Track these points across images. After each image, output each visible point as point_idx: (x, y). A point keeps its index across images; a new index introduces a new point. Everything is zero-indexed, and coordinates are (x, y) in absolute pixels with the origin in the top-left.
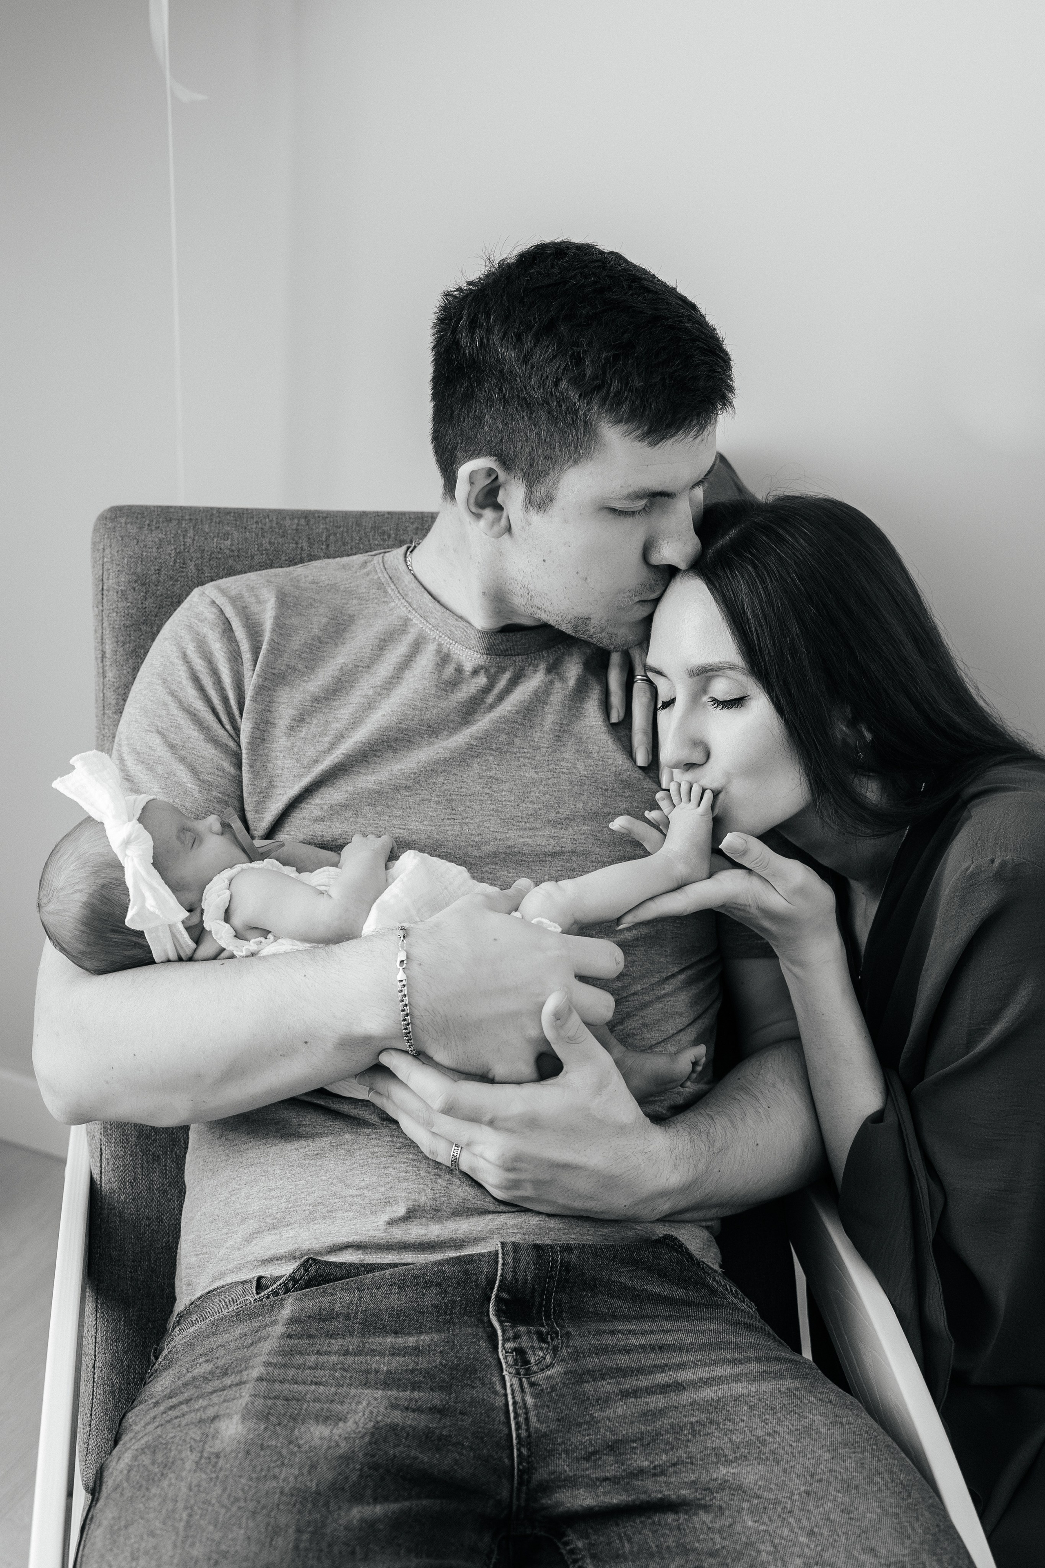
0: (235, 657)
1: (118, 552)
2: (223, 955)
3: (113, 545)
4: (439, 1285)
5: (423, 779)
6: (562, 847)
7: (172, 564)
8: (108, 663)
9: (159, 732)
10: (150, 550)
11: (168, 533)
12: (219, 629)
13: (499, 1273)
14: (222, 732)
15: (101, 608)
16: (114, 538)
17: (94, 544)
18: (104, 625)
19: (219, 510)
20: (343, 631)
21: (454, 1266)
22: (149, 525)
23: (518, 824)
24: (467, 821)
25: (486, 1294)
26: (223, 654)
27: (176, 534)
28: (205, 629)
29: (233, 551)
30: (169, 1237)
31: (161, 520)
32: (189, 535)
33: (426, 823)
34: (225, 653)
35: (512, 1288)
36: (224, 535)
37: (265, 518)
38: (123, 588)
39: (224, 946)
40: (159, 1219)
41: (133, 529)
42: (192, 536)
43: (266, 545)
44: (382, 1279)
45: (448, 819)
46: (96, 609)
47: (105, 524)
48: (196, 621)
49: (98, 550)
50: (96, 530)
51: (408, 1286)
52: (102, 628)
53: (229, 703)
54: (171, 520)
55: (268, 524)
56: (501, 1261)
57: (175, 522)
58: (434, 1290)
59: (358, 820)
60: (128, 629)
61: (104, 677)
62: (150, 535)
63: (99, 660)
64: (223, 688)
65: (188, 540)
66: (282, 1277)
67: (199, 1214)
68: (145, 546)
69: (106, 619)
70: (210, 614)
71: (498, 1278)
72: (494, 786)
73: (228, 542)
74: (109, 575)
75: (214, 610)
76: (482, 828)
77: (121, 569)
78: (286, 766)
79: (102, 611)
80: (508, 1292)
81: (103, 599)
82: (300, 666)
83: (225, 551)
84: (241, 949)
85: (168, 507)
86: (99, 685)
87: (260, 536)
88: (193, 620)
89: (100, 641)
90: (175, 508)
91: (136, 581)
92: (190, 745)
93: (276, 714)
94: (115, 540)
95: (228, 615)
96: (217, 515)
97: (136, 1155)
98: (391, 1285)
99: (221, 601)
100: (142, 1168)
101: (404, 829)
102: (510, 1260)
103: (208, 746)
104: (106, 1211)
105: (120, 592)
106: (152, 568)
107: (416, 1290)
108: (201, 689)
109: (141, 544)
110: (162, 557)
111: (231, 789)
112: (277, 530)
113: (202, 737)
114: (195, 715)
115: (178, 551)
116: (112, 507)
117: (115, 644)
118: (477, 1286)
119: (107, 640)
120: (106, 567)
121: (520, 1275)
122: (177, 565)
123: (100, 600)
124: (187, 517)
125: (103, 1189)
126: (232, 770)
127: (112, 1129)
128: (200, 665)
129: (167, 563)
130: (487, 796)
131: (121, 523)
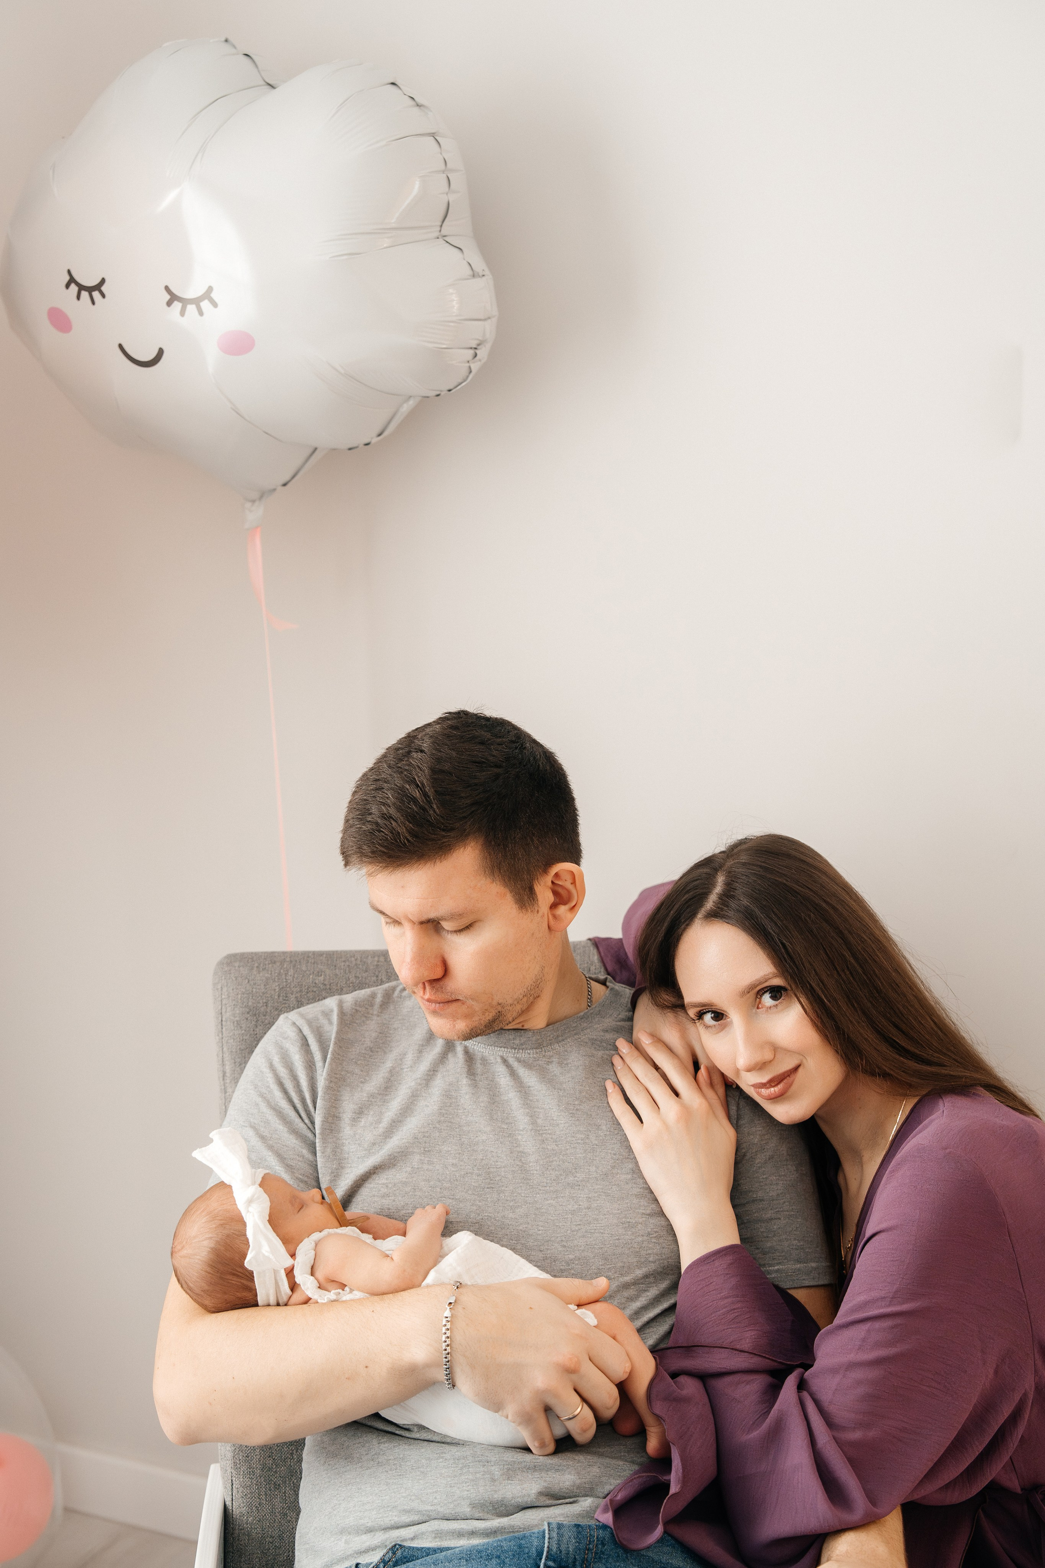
0: (310, 1066)
1: (233, 989)
2: (310, 1302)
3: (229, 985)
4: (498, 1557)
5: (466, 1157)
6: (580, 1205)
7: (276, 997)
8: (228, 1081)
9: (252, 1127)
10: (258, 987)
11: (273, 973)
12: (298, 1044)
13: (546, 1545)
14: (302, 1125)
15: (220, 1035)
16: (229, 979)
17: (215, 984)
18: (224, 1049)
19: (314, 953)
20: (390, 1042)
21: (510, 1542)
22: (257, 967)
23: (543, 1188)
24: (503, 1188)
25: (537, 1564)
26: (301, 1063)
27: (279, 974)
28: (288, 1044)
29: (325, 985)
30: (289, 1551)
31: (267, 962)
32: (289, 973)
33: (470, 1192)
34: (303, 1062)
35: (557, 1557)
36: (318, 972)
37: (351, 957)
38: (237, 1019)
39: (310, 1296)
40: (281, 1537)
41: (244, 971)
42: (292, 973)
43: (352, 979)
44: (453, 1555)
45: (488, 1188)
46: (217, 1038)
47: (222, 968)
48: (281, 1039)
49: (217, 989)
50: (215, 973)
51: (473, 1559)
52: (223, 1053)
53: (306, 1102)
54: (275, 962)
55: (354, 963)
56: (547, 1536)
57: (278, 964)
58: (494, 1561)
59: (416, 1193)
60: (243, 1052)
61: (226, 1092)
62: (258, 975)
63: (221, 1079)
64: (301, 1090)
65: (289, 978)
66: (372, 1563)
67: (313, 1528)
68: (255, 984)
69: (225, 1045)
70: (292, 1033)
71: (546, 1549)
72: (523, 1159)
73: (322, 978)
74: (226, 1009)
75: (295, 1029)
76: (515, 1194)
77: (236, 1003)
78: (351, 1150)
79: (222, 1038)
80: (554, 1561)
81: (222, 1028)
82: (356, 1070)
83: (320, 985)
84: (323, 1297)
85: (273, 953)
86: (221, 1099)
87: (347, 971)
88: (278, 1038)
89: (221, 1063)
90: (278, 953)
91: (248, 1013)
92: (276, 1136)
93: (341, 1110)
94: (231, 980)
95: (305, 1033)
96: (312, 957)
97: (261, 1484)
98: (460, 1559)
99: (301, 1023)
100: (266, 1495)
101: (453, 1199)
102: (555, 1535)
103: (291, 1137)
104: (237, 1532)
105: (236, 1023)
106: (261, 1002)
107: (480, 1562)
108: (285, 1092)
109: (252, 983)
110: (269, 992)
111: (309, 1170)
112: (361, 966)
113: (286, 1130)
114: (280, 1112)
115: (281, 987)
116: (228, 955)
117: (233, 1065)
118: (529, 1557)
119: (227, 1062)
120: (224, 1002)
121: (563, 1548)
122: (281, 998)
123: (220, 1029)
124: (288, 959)
125: (234, 1513)
126: (310, 1156)
127: (240, 1463)
128: (283, 1072)
129: (273, 996)
130: (518, 1167)
131: (235, 967)
